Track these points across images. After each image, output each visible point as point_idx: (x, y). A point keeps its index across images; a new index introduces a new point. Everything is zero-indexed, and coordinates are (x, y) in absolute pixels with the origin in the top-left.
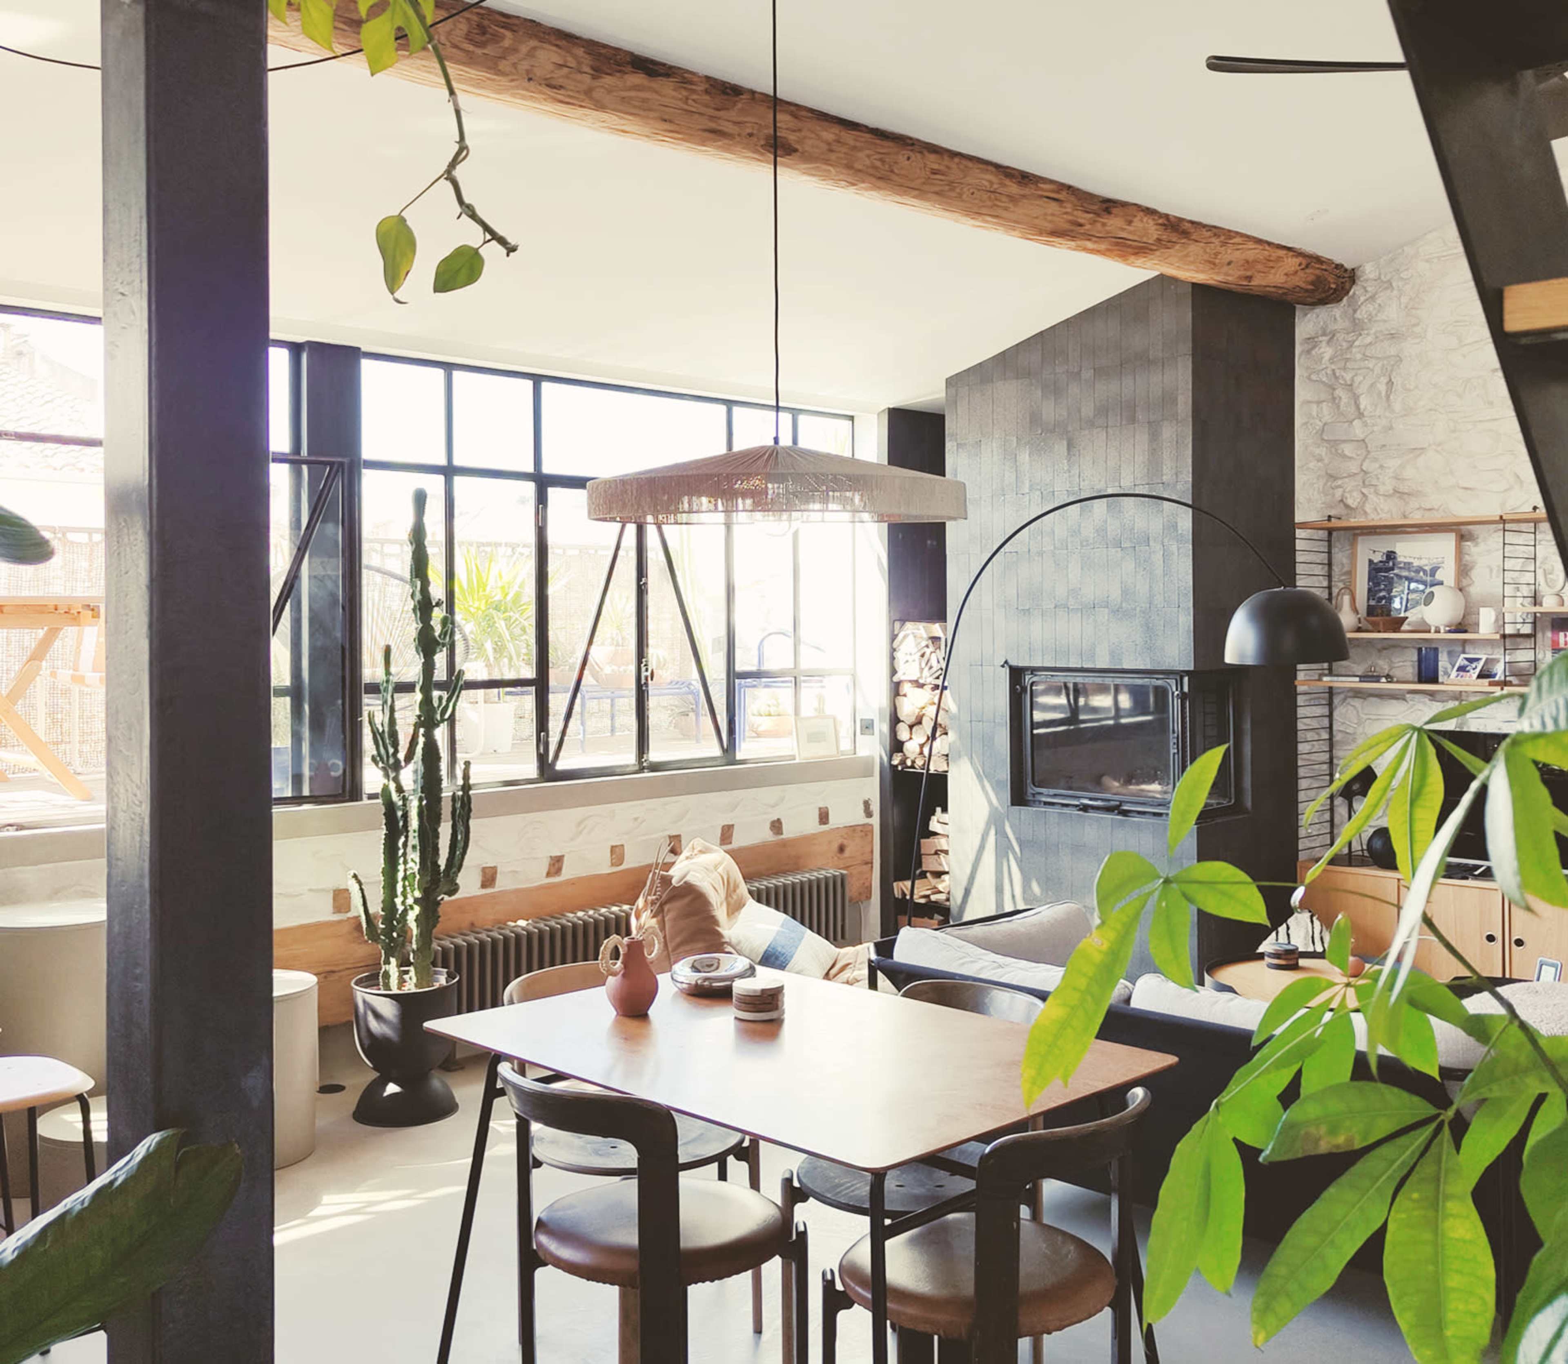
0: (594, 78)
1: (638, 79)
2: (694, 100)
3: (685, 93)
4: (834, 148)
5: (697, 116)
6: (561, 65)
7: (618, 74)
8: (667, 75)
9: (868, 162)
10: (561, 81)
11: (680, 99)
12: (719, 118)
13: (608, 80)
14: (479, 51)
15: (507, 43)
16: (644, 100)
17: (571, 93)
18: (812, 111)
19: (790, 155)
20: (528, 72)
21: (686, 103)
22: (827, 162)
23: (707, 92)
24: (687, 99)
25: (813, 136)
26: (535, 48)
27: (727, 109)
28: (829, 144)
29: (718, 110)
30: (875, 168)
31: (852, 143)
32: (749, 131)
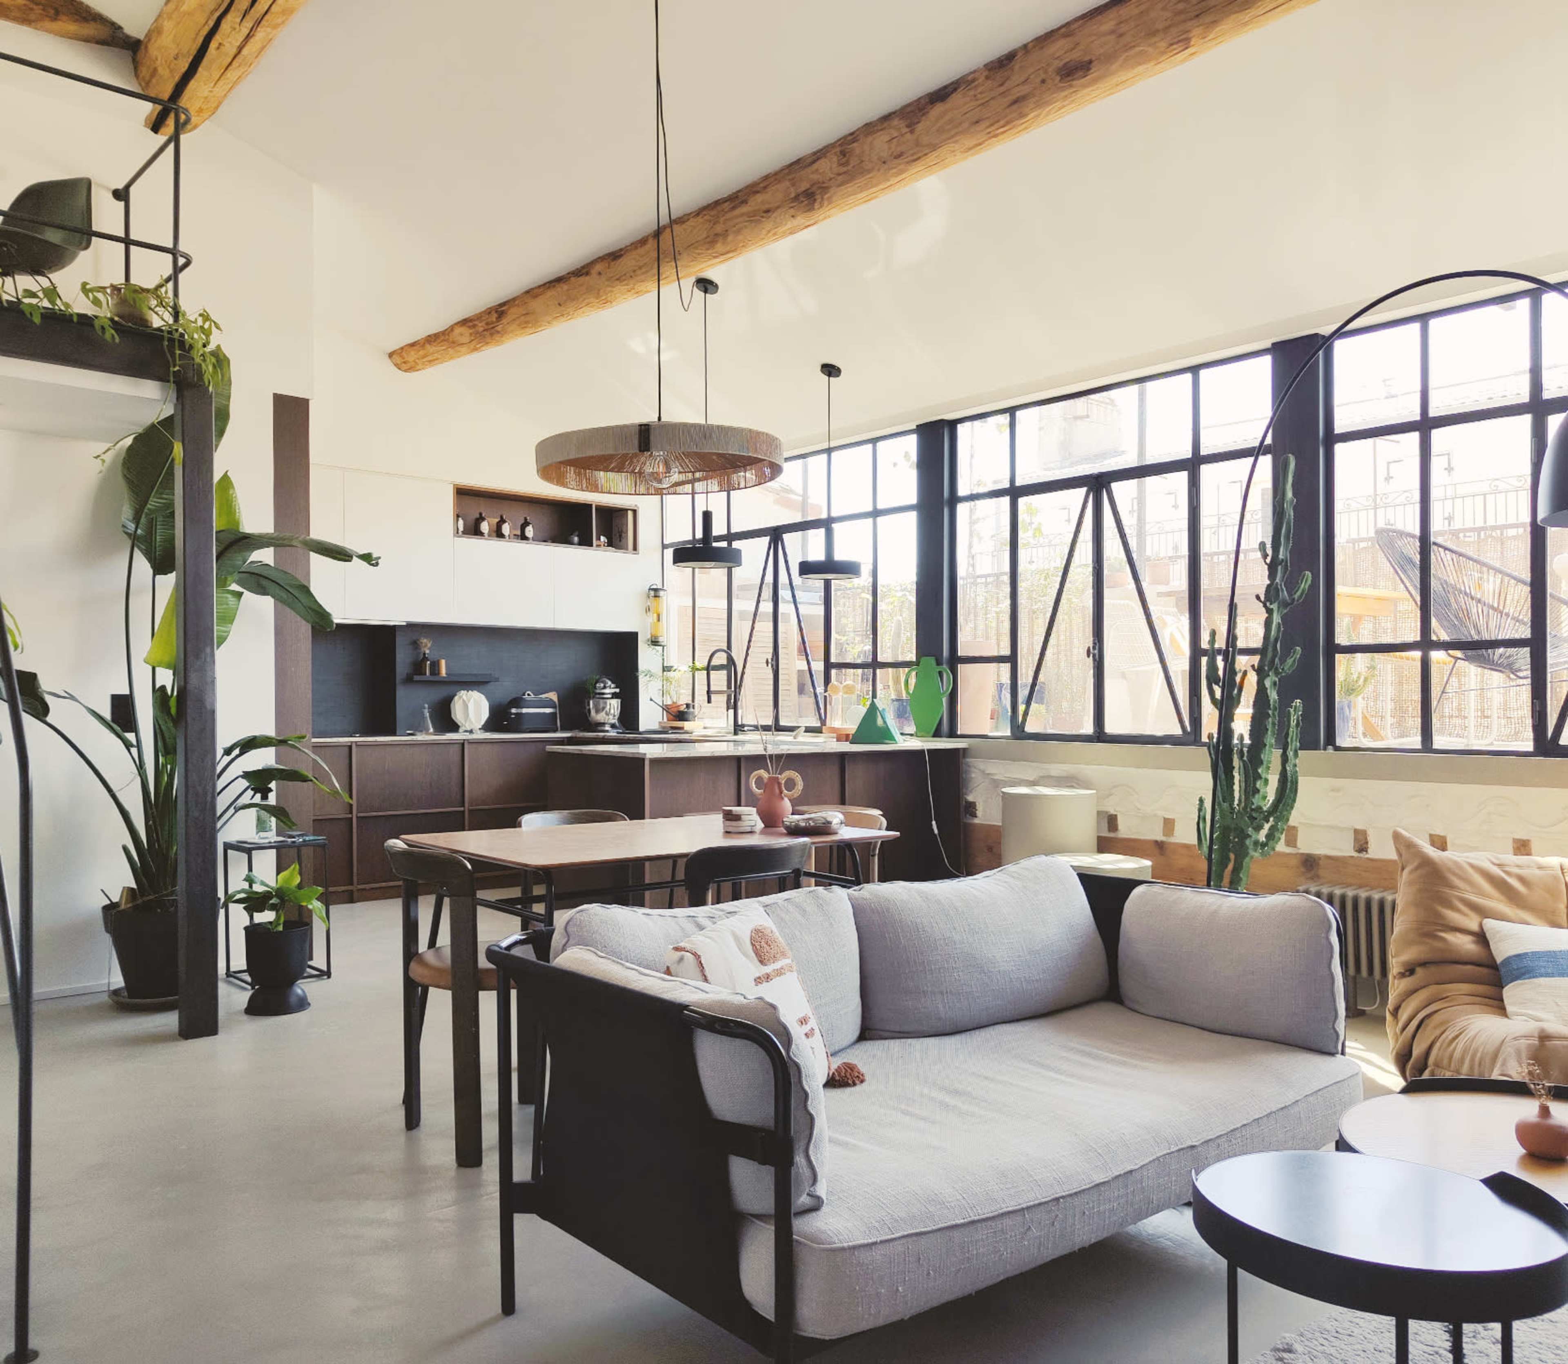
0: (912, 132)
1: (939, 108)
2: (981, 93)
3: (972, 93)
4: (1122, 31)
5: (992, 102)
6: (890, 141)
7: (924, 118)
8: (955, 90)
9: (1168, 14)
10: (899, 149)
11: (971, 100)
12: (1009, 90)
13: (920, 127)
14: (850, 167)
15: (858, 151)
16: (951, 121)
17: (911, 152)
18: (1076, 20)
19: (1089, 69)
20: (879, 159)
21: (977, 100)
22: (1128, 47)
23: (987, 78)
24: (975, 96)
25: (1094, 38)
26: (871, 143)
27: (1008, 78)
28: (1112, 32)
29: (1001, 85)
30: (1181, 12)
31: (1136, 11)
32: (1039, 80)
